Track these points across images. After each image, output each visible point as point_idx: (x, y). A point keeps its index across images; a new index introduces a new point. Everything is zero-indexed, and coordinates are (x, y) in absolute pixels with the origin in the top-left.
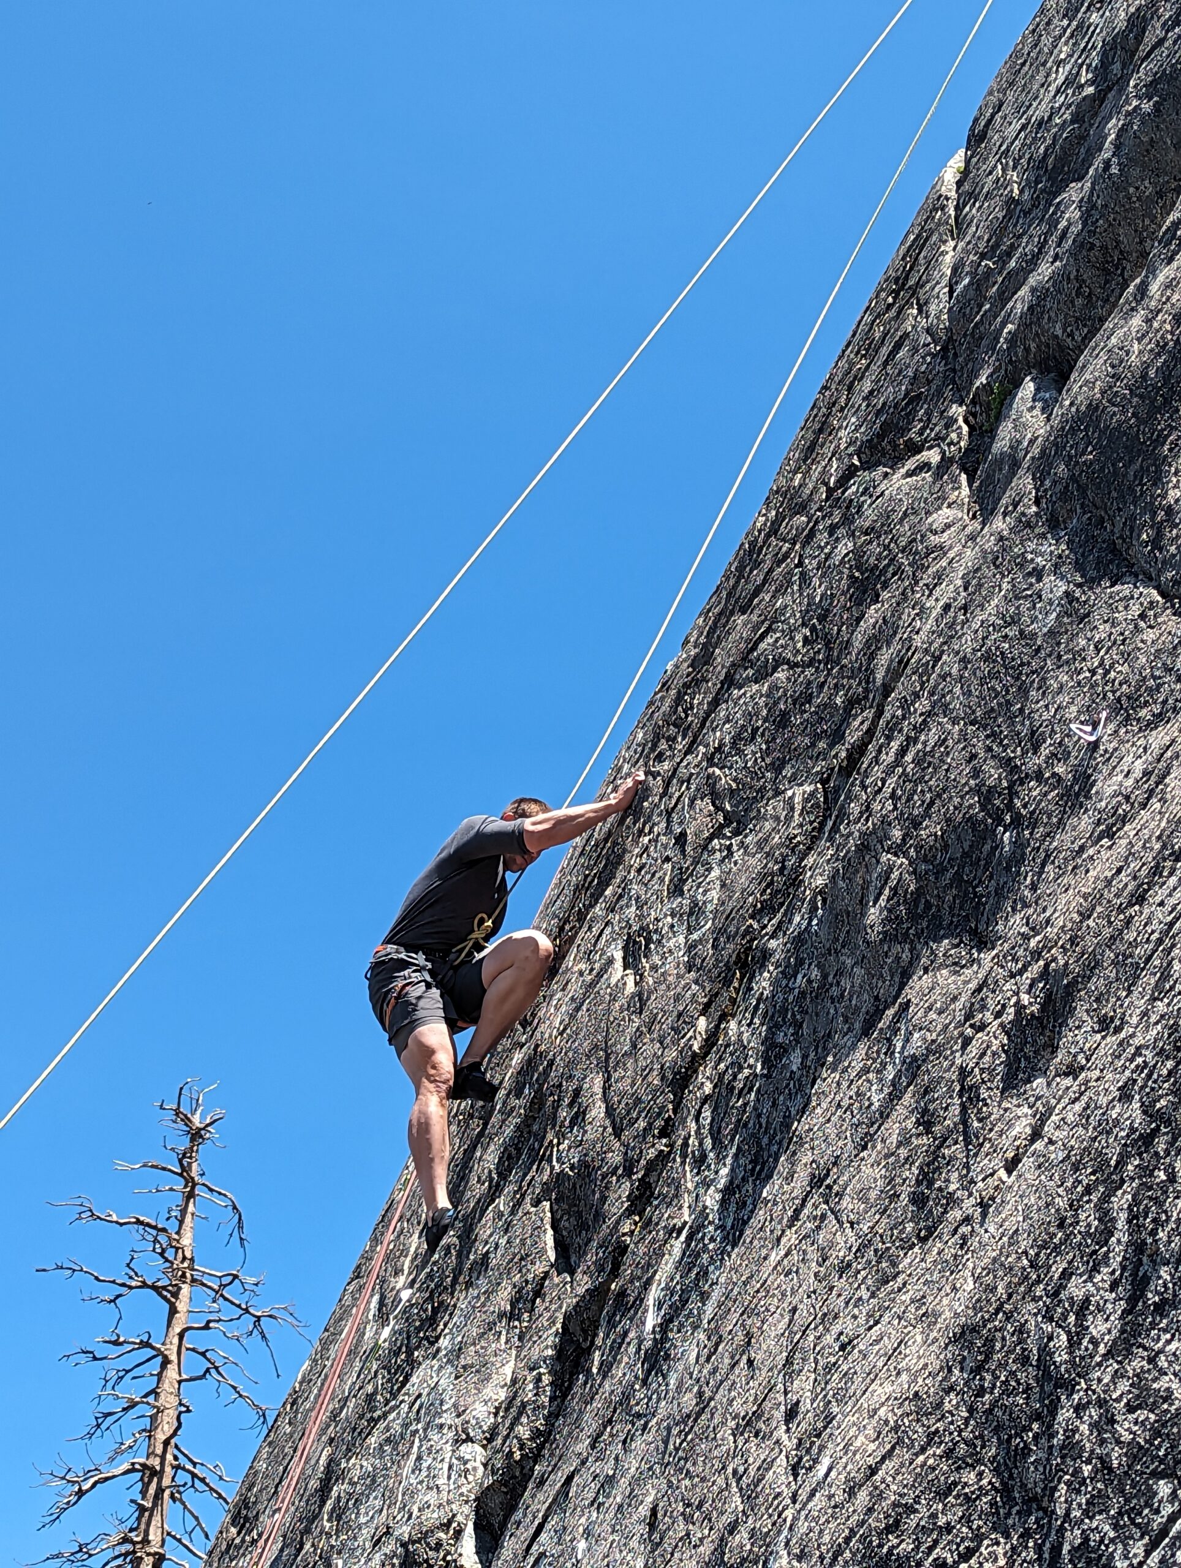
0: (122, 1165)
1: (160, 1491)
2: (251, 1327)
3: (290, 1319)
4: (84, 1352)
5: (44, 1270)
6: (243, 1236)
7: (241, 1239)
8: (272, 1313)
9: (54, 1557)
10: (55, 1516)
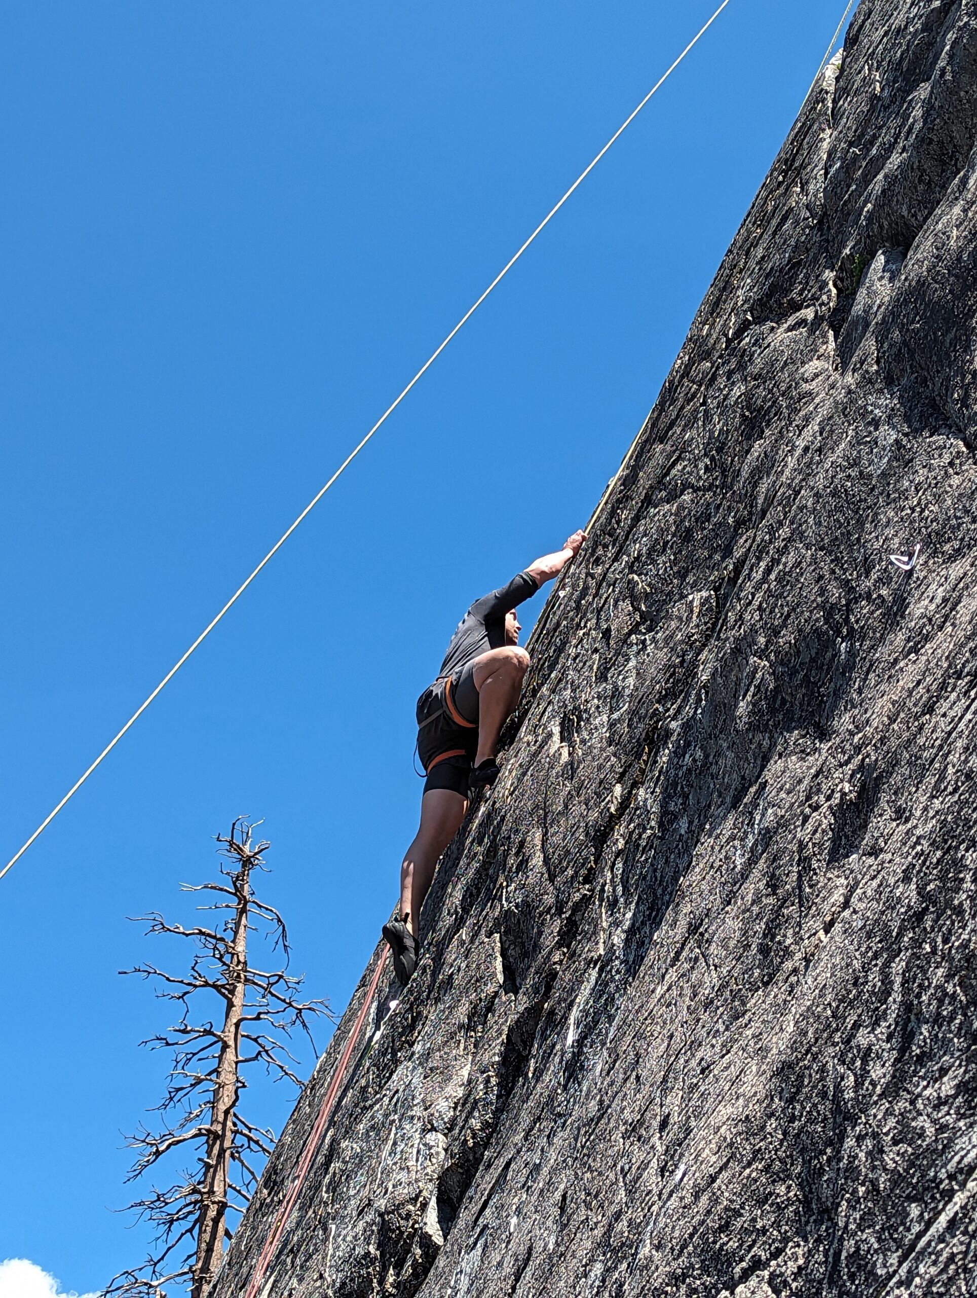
0: (186, 887)
1: (222, 1151)
2: (294, 1018)
3: (326, 1011)
4: (158, 1039)
5: (125, 973)
6: (286, 944)
7: (285, 946)
8: (312, 1006)
9: (137, 1205)
10: (138, 1172)
